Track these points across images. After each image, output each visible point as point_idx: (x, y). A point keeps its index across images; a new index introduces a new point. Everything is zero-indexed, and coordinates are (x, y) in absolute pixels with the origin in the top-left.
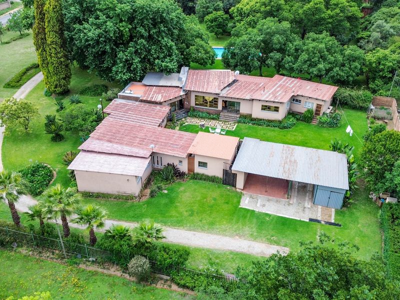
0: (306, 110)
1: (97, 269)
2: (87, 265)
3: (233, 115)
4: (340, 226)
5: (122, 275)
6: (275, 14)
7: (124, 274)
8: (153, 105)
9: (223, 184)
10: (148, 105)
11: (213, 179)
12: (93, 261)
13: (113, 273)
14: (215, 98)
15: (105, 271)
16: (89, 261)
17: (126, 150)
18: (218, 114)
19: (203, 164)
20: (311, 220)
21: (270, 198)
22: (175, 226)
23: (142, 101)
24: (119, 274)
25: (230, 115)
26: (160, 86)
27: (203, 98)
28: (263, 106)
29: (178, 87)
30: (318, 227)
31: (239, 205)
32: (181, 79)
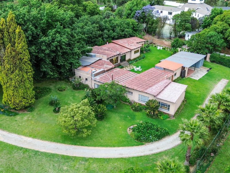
4: (211, 68)
9: (182, 78)
18: (119, 65)
19: (175, 75)
20: (207, 71)
25: (123, 63)
26: (93, 63)
27: (112, 60)
28: (135, 51)
29: (100, 59)
30: (211, 71)
31: (196, 80)
32: (95, 56)
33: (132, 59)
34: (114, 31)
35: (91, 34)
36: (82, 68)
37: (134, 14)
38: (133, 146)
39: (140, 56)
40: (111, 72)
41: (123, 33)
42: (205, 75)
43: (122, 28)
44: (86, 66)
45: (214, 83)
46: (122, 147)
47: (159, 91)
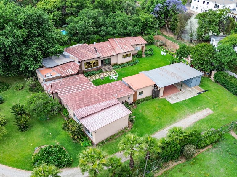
0: (137, 51)
1: (164, 170)
2: (157, 173)
3: (108, 67)
4: (207, 90)
5: (177, 163)
6: (83, 6)
7: (177, 162)
8: (71, 77)
9: (153, 98)
10: (68, 78)
11: (147, 99)
12: (157, 169)
13: (172, 166)
14: (96, 61)
15: (168, 168)
16: (155, 170)
17: (103, 104)
18: (100, 69)
19: (141, 93)
20: (198, 94)
21: (175, 94)
22: (162, 128)
23: (64, 77)
24: (175, 164)
25: (106, 67)
26: (60, 65)
27: (89, 63)
28: (123, 56)
29: (72, 61)
30: (203, 95)
31: (171, 103)
32: (69, 57)
33: (119, 63)
34: (114, 28)
35: (83, 30)
36: (45, 69)
37: (153, 8)
38: (23, 169)
39: (131, 61)
40: (69, 78)
41: (125, 31)
42: (189, 99)
43: (125, 25)
44: (49, 68)
45: (191, 112)
46: (13, 167)
47: (89, 114)
